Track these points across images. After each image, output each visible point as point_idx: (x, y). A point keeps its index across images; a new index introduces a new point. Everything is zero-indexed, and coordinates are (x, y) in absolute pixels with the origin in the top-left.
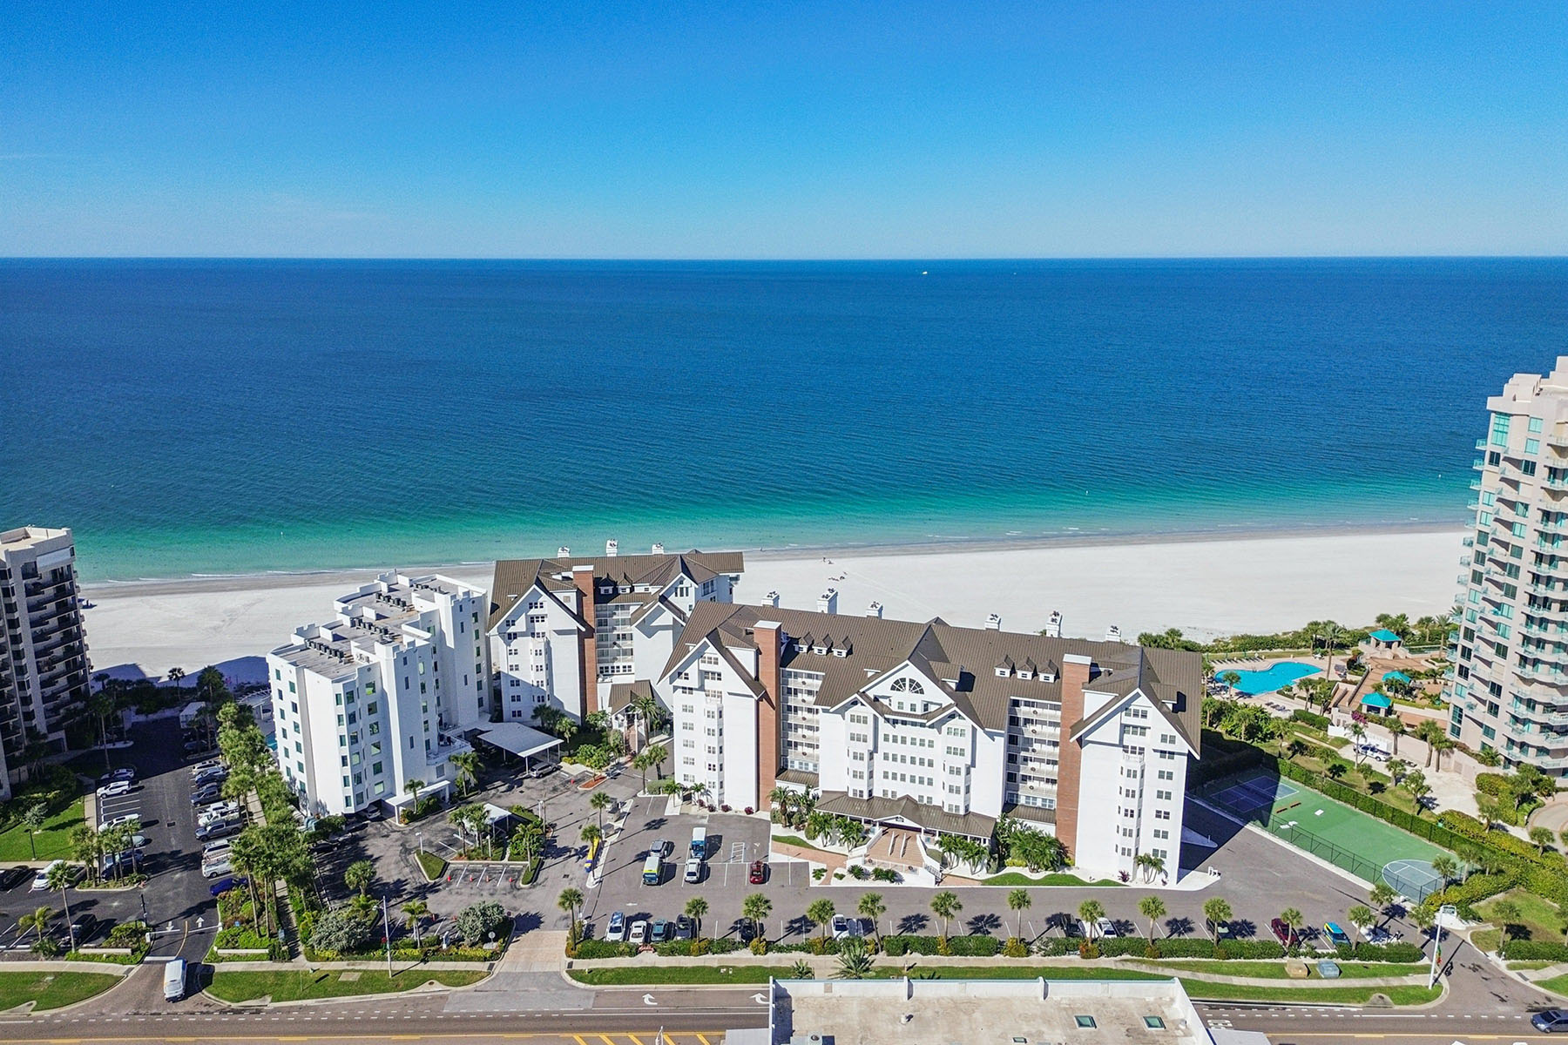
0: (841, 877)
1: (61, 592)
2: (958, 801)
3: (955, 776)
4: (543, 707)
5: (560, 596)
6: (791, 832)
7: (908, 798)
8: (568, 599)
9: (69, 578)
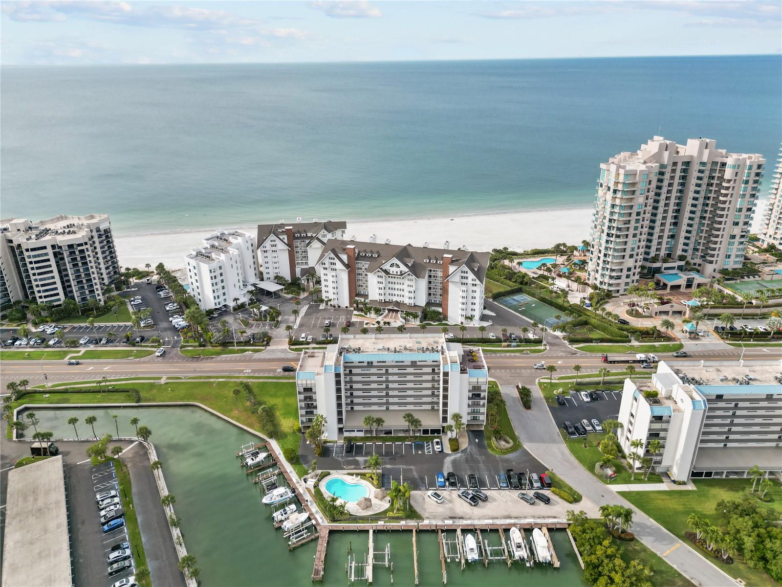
0: (374, 324)
1: (107, 237)
2: (412, 302)
3: (410, 294)
4: (277, 276)
5: (281, 237)
6: (360, 313)
7: (397, 301)
8: (284, 238)
9: (110, 232)
